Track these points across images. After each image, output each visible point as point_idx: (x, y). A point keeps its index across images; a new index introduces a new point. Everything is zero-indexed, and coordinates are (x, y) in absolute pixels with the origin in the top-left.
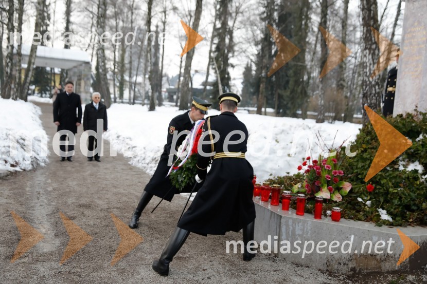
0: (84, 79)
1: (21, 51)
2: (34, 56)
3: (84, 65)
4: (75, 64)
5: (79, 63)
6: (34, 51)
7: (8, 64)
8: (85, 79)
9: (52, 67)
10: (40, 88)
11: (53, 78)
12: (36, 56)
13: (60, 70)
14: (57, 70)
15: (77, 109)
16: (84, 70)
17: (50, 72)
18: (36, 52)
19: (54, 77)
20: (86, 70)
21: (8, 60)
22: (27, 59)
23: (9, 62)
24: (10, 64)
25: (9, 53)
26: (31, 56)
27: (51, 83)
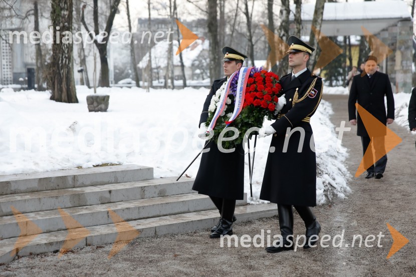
0: (400, 49)
1: (300, 16)
2: (319, 20)
3: (399, 24)
4: (384, 25)
5: (392, 22)
6: (319, 13)
7: (282, 38)
8: (403, 49)
9: (347, 35)
10: (328, 71)
11: (348, 53)
12: (322, 20)
13: (359, 38)
14: (354, 40)
15: (385, 98)
16: (400, 34)
17: (343, 44)
18: (322, 13)
19: (350, 50)
20: (403, 32)
21: (283, 32)
22: (309, 27)
23: (284, 35)
24: (284, 38)
25: (283, 21)
26: (315, 21)
27: (345, 62)
